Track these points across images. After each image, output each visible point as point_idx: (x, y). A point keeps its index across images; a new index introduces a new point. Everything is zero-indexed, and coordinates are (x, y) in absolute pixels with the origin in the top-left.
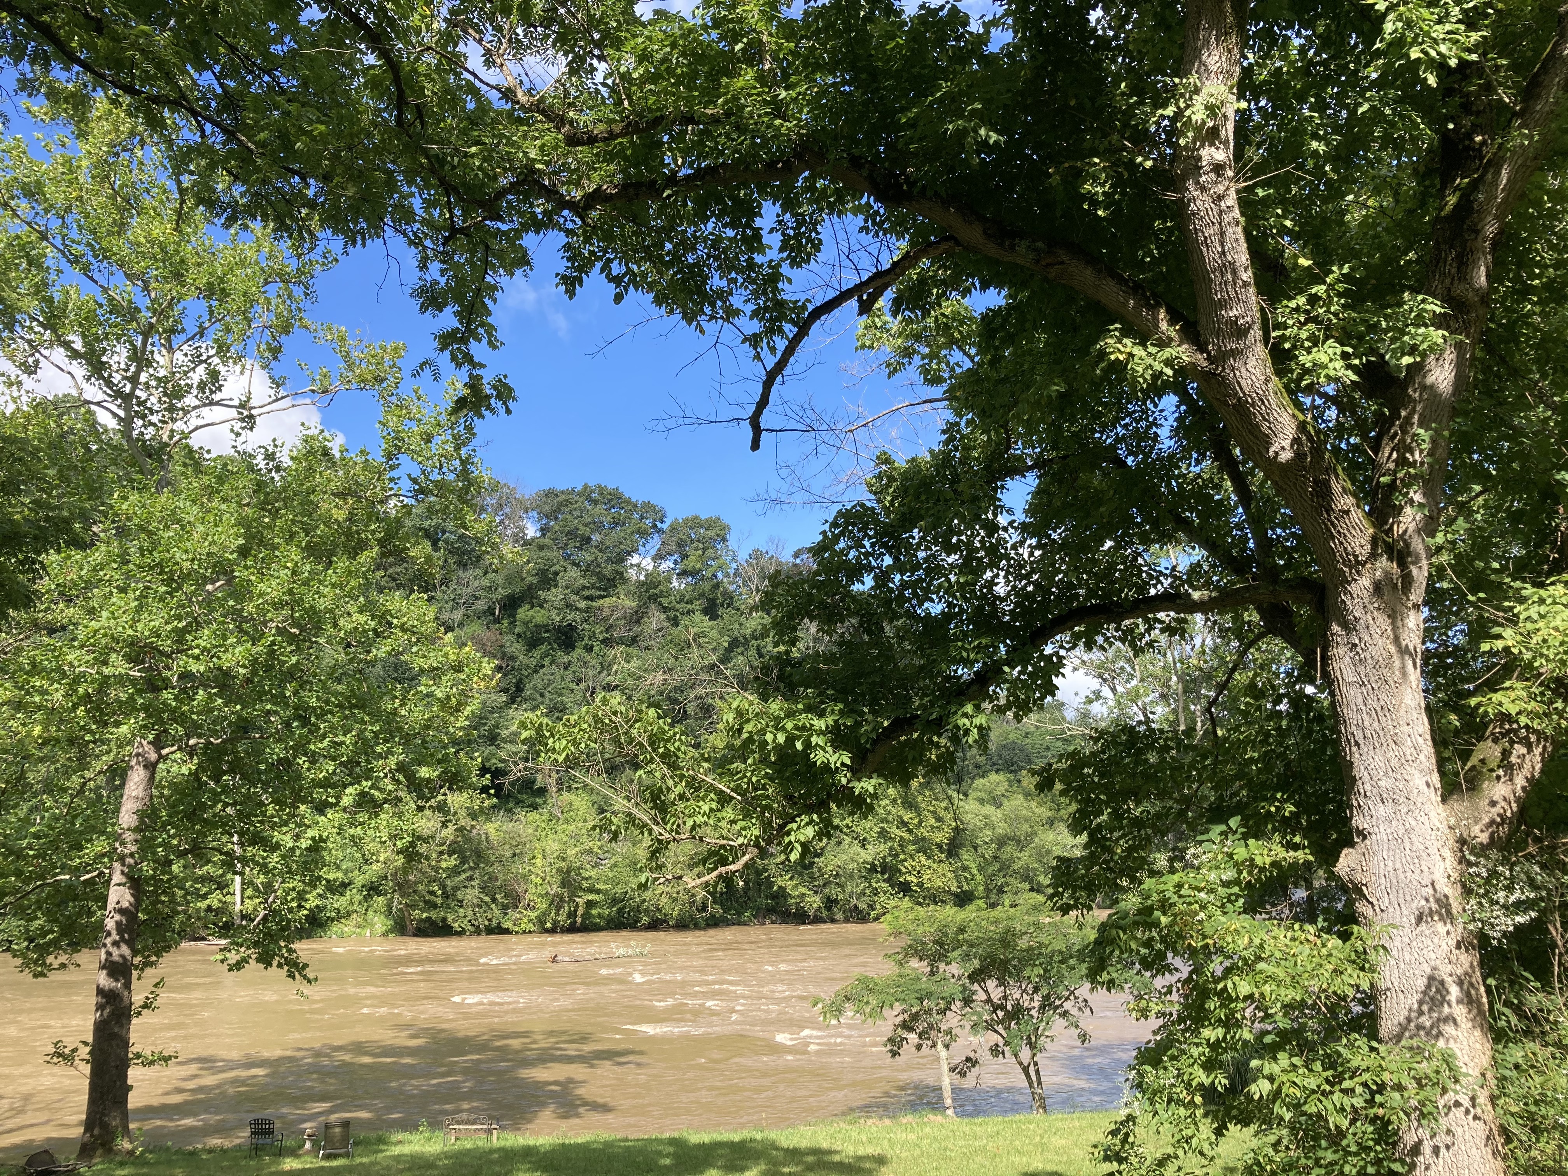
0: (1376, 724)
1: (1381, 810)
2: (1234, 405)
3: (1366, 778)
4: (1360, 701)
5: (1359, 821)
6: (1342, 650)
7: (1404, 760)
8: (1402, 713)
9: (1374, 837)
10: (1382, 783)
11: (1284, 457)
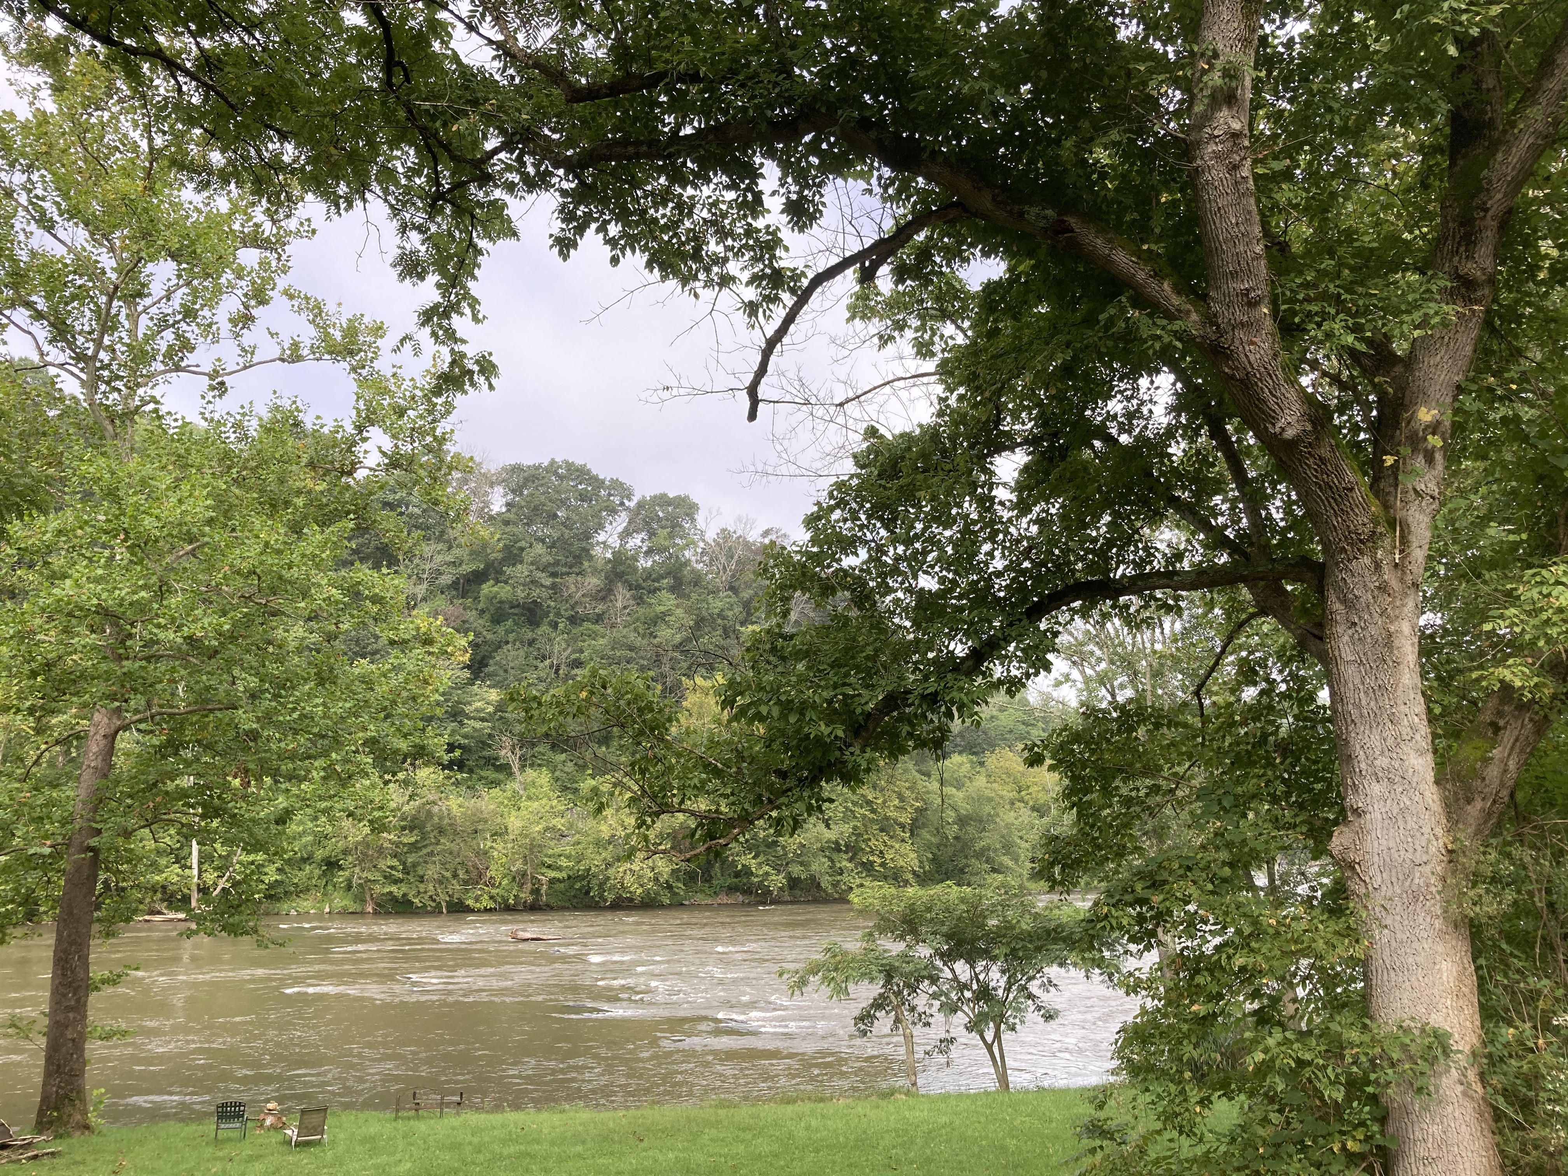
0: (1373, 704)
1: (1376, 789)
2: (1241, 381)
3: (1362, 756)
4: (1357, 681)
5: (1351, 800)
6: (1340, 629)
7: (1399, 740)
8: (1399, 693)
9: (1368, 816)
10: (1377, 763)
11: (1290, 433)
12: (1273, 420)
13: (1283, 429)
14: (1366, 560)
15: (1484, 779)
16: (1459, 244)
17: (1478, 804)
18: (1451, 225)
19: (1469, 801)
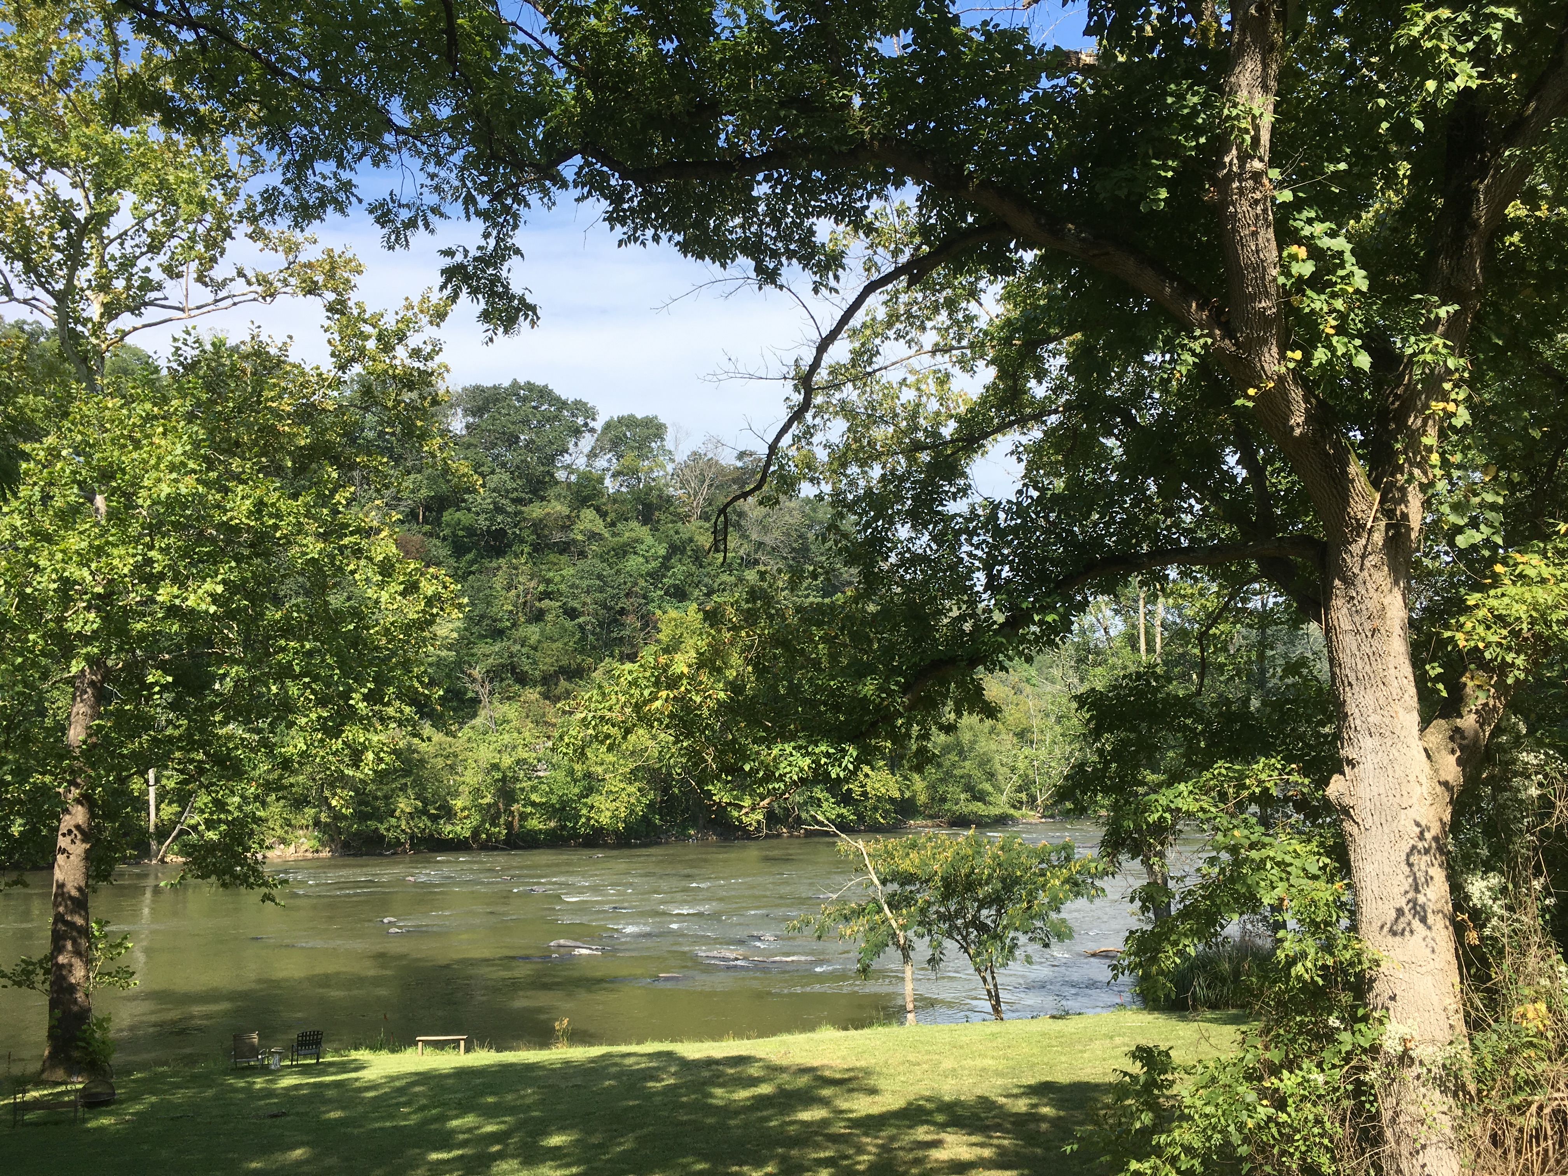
0: (1368, 667)
1: (1369, 742)
3: (1357, 714)
4: (1354, 648)
5: (1347, 752)
6: (1339, 602)
7: (1390, 700)
8: (1390, 658)
9: (1361, 766)
10: (1370, 719)
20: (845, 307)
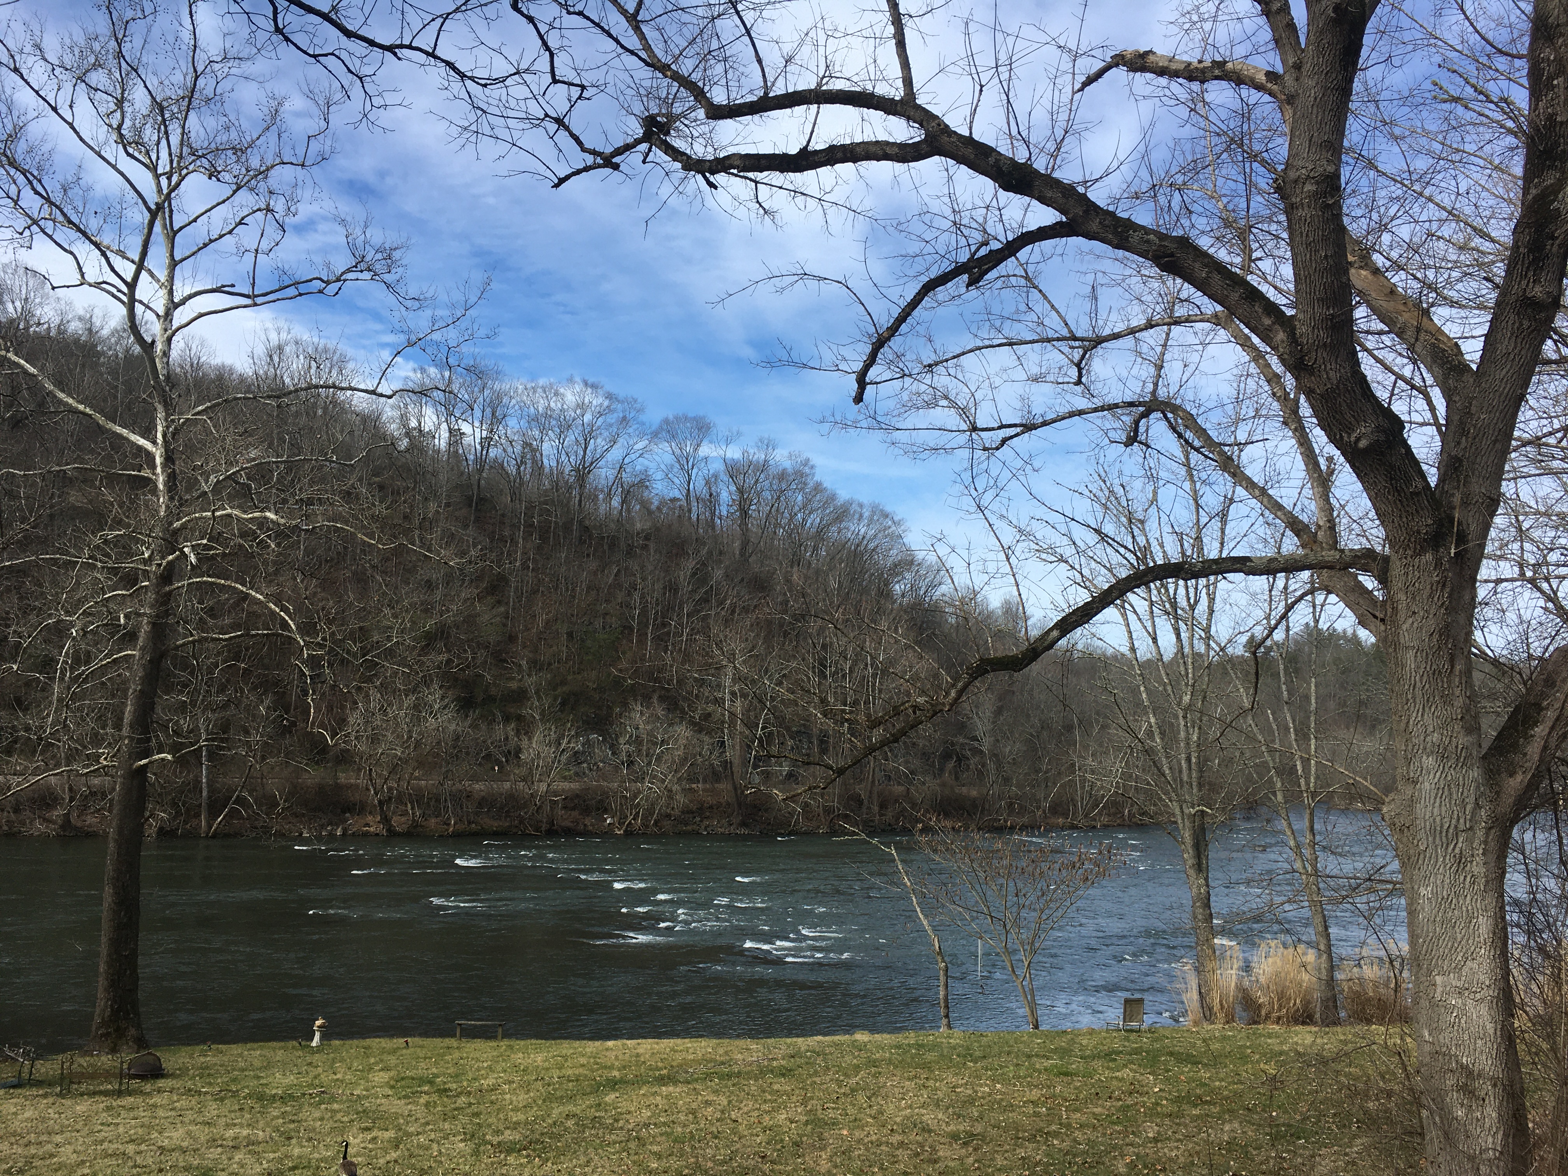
11: (1363, 444)
12: (1350, 429)
13: (1358, 439)
14: (1429, 556)
15: (1525, 755)
16: (1528, 268)
17: (1519, 777)
18: (1521, 250)
19: (1512, 774)
20: (903, 303)
